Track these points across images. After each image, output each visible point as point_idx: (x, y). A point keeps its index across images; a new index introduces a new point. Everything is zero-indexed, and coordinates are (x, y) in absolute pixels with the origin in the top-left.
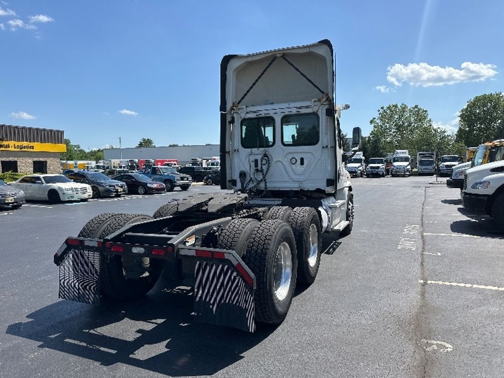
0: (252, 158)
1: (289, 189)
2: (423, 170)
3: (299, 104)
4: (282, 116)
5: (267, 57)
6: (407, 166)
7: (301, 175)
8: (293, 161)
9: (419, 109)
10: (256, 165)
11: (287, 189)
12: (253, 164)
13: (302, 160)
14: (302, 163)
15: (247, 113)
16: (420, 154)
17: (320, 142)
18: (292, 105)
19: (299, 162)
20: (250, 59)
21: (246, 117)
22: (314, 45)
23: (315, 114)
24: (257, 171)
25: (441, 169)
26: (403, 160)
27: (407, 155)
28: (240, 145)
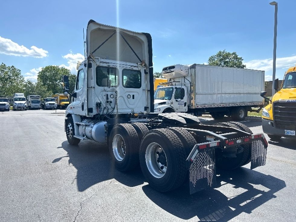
0: (105, 93)
1: (126, 113)
2: (34, 106)
3: (132, 64)
4: (123, 69)
5: (110, 30)
6: (25, 104)
7: (133, 105)
8: (128, 97)
9: (15, 69)
10: (107, 98)
11: (125, 113)
12: (105, 98)
13: (133, 96)
14: (133, 98)
15: (101, 62)
16: (31, 97)
17: (142, 87)
18: (128, 64)
19: (132, 97)
20: (101, 27)
21: (100, 65)
22: (138, 33)
23: (139, 72)
24: (107, 102)
25: (46, 105)
26: (21, 99)
27: (23, 97)
28: (96, 84)
